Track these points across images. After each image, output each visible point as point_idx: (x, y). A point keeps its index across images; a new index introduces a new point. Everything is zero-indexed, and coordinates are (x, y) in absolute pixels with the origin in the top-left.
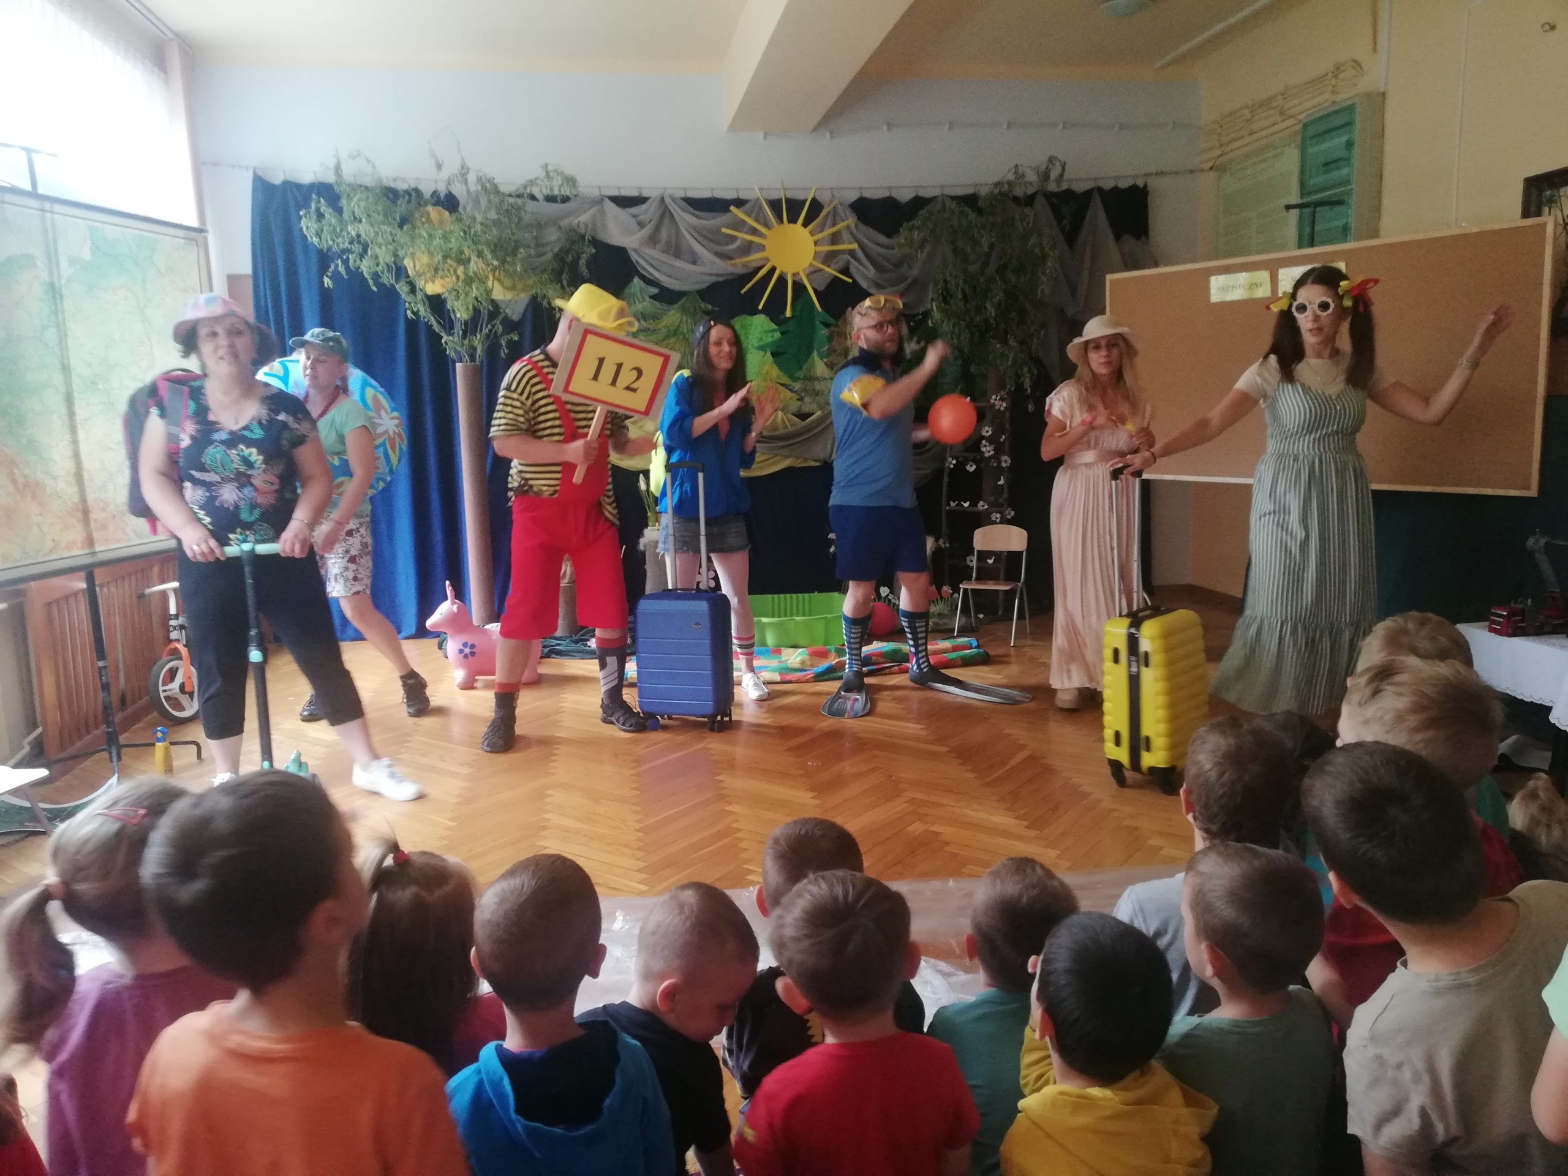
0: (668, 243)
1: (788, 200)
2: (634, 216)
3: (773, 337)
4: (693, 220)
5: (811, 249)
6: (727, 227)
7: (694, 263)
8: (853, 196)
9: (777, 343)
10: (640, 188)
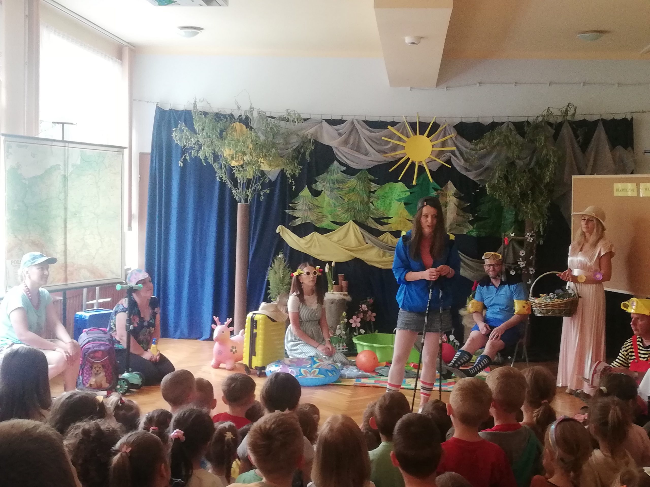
0: (353, 144)
1: (420, 122)
2: (337, 130)
3: (405, 194)
4: (367, 133)
5: (430, 149)
6: (385, 137)
7: (366, 155)
8: (457, 121)
9: (407, 198)
10: (342, 115)
